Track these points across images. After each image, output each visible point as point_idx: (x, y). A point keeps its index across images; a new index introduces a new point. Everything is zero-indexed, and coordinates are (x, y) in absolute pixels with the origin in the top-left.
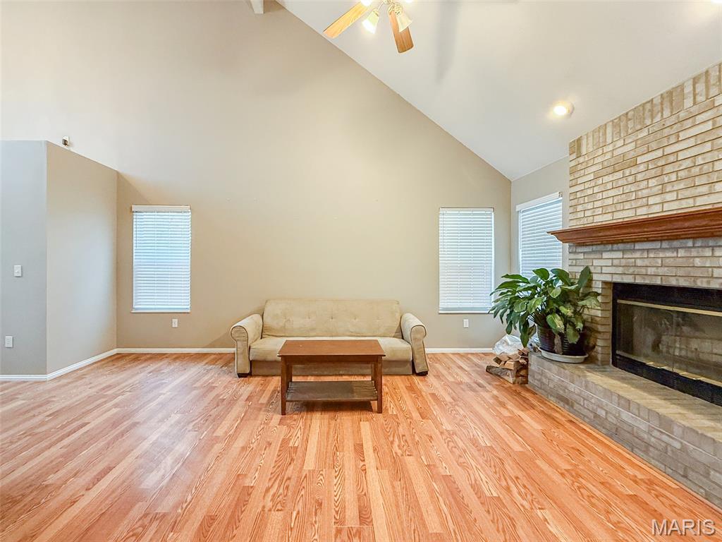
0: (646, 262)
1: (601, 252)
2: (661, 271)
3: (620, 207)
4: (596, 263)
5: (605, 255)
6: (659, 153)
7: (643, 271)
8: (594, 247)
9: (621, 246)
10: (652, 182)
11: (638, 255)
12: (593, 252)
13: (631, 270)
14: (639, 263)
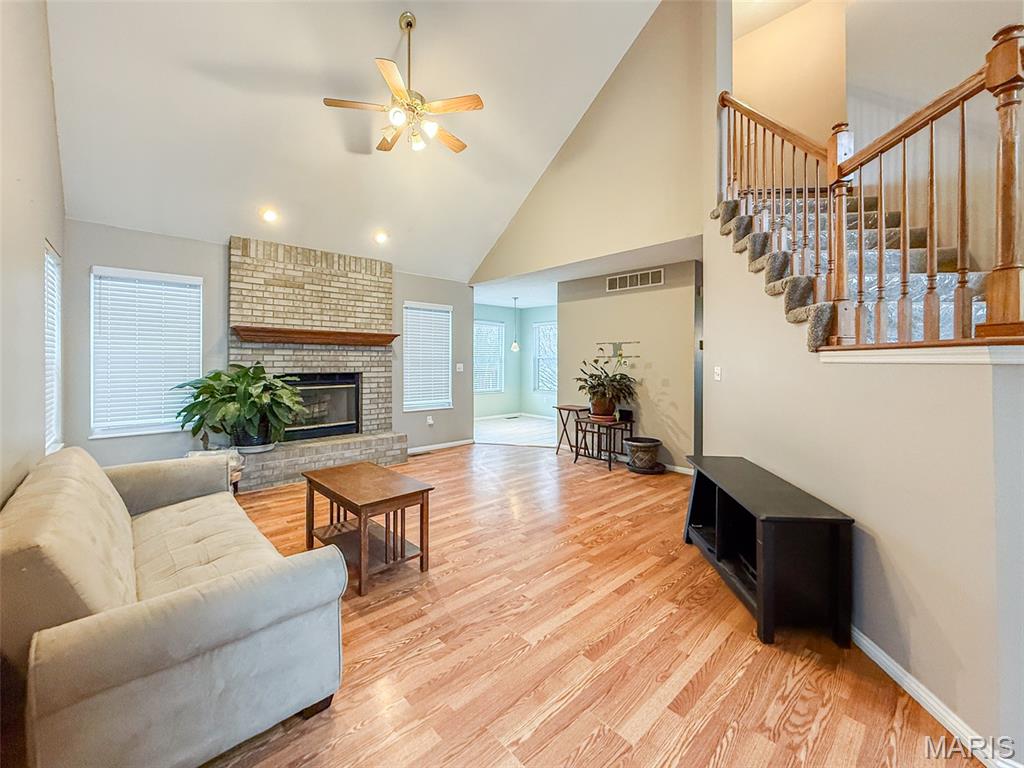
0: (312, 358)
1: (273, 349)
2: (321, 364)
3: (289, 315)
4: (266, 358)
5: (276, 352)
6: (319, 288)
7: (309, 364)
8: (265, 345)
9: (291, 345)
10: (315, 305)
11: (305, 353)
12: (263, 348)
13: (300, 364)
14: (306, 358)
